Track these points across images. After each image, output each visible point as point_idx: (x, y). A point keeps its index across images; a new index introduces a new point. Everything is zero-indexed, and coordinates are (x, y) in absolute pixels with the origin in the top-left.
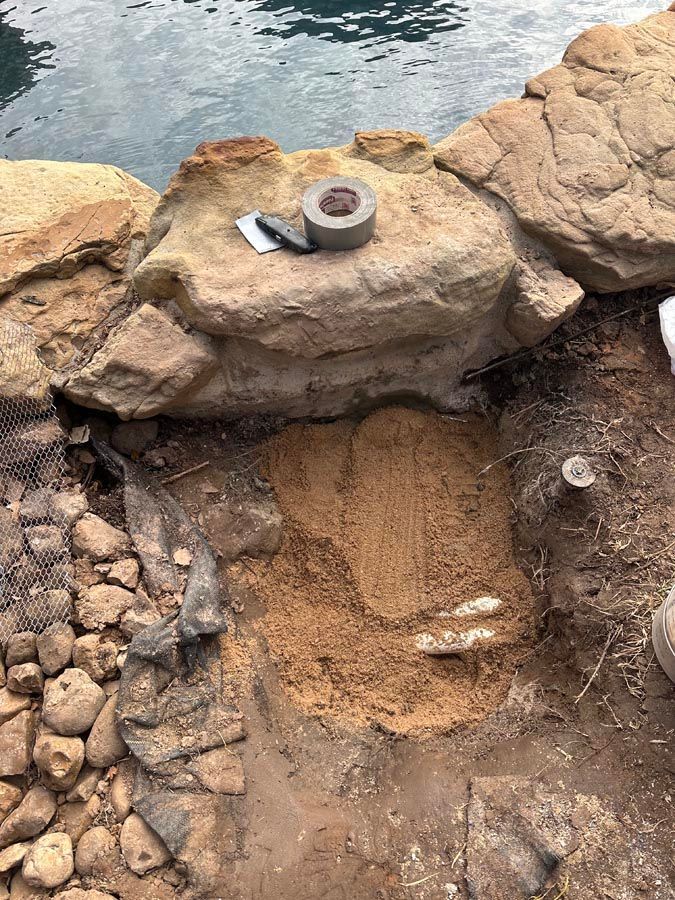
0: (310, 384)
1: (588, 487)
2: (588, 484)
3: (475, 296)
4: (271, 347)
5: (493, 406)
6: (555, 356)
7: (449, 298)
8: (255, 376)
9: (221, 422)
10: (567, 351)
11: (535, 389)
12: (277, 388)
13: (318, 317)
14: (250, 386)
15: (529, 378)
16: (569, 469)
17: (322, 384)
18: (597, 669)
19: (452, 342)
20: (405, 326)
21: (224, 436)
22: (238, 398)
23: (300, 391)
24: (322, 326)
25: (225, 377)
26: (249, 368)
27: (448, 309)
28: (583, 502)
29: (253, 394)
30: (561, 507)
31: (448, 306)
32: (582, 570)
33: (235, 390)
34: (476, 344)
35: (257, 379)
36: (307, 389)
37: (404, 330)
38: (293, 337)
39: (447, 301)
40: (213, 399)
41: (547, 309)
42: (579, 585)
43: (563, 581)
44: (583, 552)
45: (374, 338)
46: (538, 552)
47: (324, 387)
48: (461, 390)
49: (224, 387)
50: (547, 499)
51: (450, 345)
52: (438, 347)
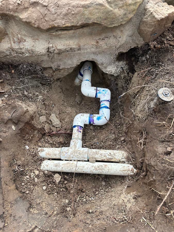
0: (48, 48)
1: (170, 102)
2: (170, 100)
3: (125, 7)
4: (24, 20)
5: (130, 73)
6: (159, 46)
7: (113, 5)
8: (24, 42)
9: (12, 65)
10: (165, 44)
11: (148, 63)
12: (33, 48)
13: (47, 5)
14: (22, 47)
15: (146, 58)
16: (161, 93)
17: (53, 49)
18: (168, 195)
19: (114, 36)
20: (90, 16)
21: (13, 71)
22: (17, 53)
23: (44, 51)
24: (49, 10)
25: (10, 40)
26: (22, 38)
27: (111, 11)
28: (167, 109)
29: (23, 51)
30: (155, 112)
31: (111, 9)
32: (163, 142)
33: (14, 47)
34: (124, 39)
35: (25, 43)
36: (48, 51)
37: (89, 19)
38: (35, 15)
39: (111, 7)
40: (5, 51)
41: (159, 14)
42: (160, 149)
43: (153, 146)
44: (164, 133)
45: (75, 21)
46: (142, 133)
47: (55, 50)
48: (117, 63)
49: (9, 45)
50: (149, 109)
51: (113, 37)
52: (107, 38)
